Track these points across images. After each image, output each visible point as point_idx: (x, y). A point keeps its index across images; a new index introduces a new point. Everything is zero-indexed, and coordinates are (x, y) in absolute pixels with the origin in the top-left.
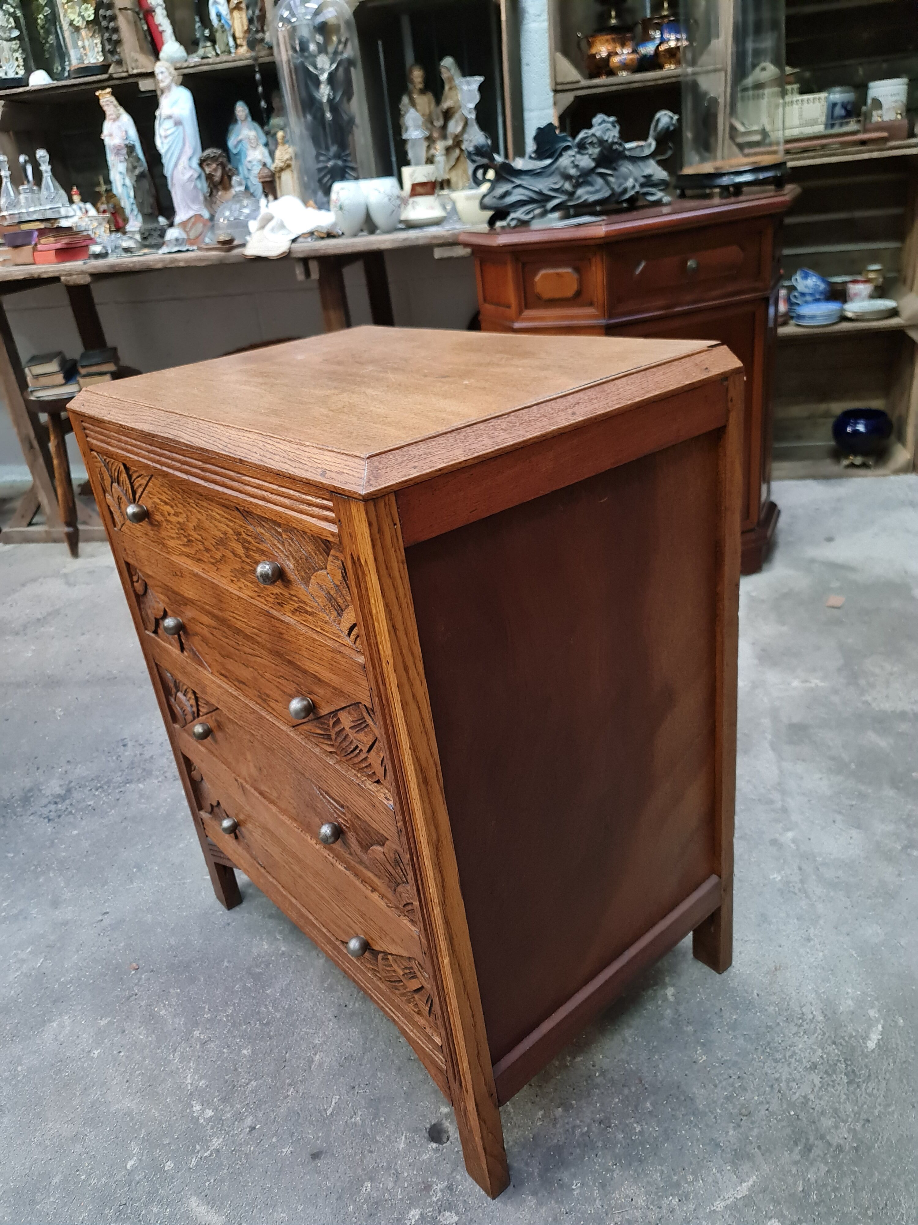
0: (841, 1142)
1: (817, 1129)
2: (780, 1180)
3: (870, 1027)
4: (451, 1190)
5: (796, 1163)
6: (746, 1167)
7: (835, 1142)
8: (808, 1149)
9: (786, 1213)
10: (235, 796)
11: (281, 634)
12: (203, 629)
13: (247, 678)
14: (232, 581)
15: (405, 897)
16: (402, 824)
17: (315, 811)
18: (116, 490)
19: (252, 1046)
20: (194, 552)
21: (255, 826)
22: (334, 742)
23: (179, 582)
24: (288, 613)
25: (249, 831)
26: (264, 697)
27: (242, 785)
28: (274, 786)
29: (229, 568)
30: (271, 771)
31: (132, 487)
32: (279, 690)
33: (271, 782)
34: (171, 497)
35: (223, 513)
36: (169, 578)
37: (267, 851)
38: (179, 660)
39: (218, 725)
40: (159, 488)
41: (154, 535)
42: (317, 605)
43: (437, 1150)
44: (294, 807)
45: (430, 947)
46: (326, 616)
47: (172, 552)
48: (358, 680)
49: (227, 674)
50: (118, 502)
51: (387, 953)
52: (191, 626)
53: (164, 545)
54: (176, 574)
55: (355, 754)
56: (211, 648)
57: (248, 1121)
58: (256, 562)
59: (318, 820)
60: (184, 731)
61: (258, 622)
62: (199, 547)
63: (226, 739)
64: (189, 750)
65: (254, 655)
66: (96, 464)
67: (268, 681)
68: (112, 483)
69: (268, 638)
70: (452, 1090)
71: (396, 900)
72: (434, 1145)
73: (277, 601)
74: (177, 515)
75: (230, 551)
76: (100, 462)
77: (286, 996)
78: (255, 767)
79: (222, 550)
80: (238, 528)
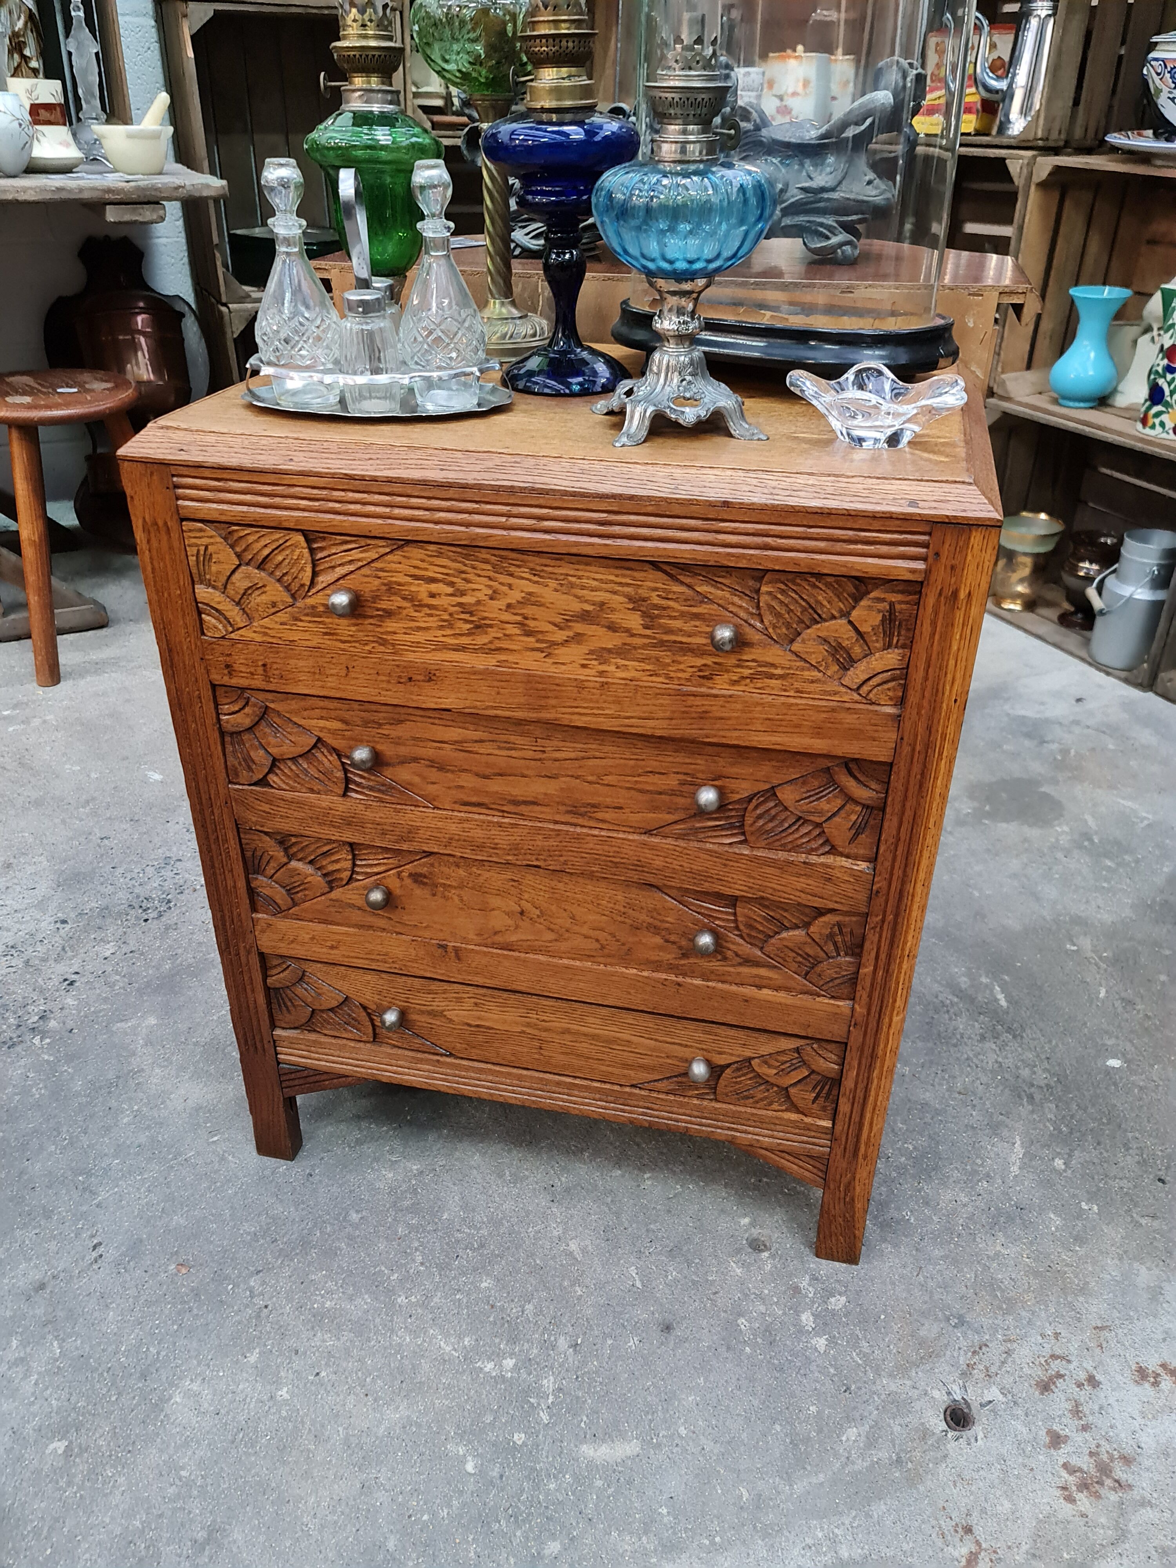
0: (1046, 1081)
1: (1024, 1081)
2: (1035, 1129)
3: (992, 991)
4: (817, 1279)
5: (1033, 1112)
6: (1005, 1133)
7: (1042, 1083)
8: (1031, 1097)
9: (1058, 1150)
10: (425, 970)
11: (706, 712)
12: (440, 748)
13: (546, 794)
14: (584, 666)
15: (831, 973)
16: (884, 884)
17: (655, 930)
18: (248, 576)
19: (488, 1275)
20: (486, 641)
21: (459, 1000)
22: (747, 828)
23: (416, 689)
24: (721, 686)
25: (432, 1014)
26: (583, 809)
27: (457, 950)
28: (552, 926)
29: (584, 649)
30: (554, 908)
31: (314, 566)
32: (633, 792)
33: (545, 923)
34: (455, 569)
35: (612, 578)
36: (382, 689)
37: (478, 1026)
38: (341, 808)
39: (416, 881)
40: (423, 561)
41: (359, 631)
42: (802, 663)
43: (772, 1256)
44: (597, 940)
45: (869, 1014)
46: (816, 673)
47: (407, 650)
48: (876, 735)
49: (486, 800)
50: (244, 594)
51: (749, 1060)
52: (403, 751)
53: (384, 643)
54: (410, 679)
55: (790, 831)
56: (453, 772)
57: (563, 1343)
58: (670, 631)
59: (658, 940)
60: (285, 917)
61: (645, 708)
62: (507, 632)
63: (434, 895)
64: (292, 942)
65: (583, 758)
66: (193, 541)
67: (608, 785)
68: (239, 566)
69: (664, 724)
70: (832, 1170)
71: (805, 985)
72: (766, 1254)
73: (701, 674)
74: (463, 594)
75: (603, 626)
76: (211, 537)
77: (474, 1210)
78: (507, 914)
79: (579, 627)
80: (643, 593)
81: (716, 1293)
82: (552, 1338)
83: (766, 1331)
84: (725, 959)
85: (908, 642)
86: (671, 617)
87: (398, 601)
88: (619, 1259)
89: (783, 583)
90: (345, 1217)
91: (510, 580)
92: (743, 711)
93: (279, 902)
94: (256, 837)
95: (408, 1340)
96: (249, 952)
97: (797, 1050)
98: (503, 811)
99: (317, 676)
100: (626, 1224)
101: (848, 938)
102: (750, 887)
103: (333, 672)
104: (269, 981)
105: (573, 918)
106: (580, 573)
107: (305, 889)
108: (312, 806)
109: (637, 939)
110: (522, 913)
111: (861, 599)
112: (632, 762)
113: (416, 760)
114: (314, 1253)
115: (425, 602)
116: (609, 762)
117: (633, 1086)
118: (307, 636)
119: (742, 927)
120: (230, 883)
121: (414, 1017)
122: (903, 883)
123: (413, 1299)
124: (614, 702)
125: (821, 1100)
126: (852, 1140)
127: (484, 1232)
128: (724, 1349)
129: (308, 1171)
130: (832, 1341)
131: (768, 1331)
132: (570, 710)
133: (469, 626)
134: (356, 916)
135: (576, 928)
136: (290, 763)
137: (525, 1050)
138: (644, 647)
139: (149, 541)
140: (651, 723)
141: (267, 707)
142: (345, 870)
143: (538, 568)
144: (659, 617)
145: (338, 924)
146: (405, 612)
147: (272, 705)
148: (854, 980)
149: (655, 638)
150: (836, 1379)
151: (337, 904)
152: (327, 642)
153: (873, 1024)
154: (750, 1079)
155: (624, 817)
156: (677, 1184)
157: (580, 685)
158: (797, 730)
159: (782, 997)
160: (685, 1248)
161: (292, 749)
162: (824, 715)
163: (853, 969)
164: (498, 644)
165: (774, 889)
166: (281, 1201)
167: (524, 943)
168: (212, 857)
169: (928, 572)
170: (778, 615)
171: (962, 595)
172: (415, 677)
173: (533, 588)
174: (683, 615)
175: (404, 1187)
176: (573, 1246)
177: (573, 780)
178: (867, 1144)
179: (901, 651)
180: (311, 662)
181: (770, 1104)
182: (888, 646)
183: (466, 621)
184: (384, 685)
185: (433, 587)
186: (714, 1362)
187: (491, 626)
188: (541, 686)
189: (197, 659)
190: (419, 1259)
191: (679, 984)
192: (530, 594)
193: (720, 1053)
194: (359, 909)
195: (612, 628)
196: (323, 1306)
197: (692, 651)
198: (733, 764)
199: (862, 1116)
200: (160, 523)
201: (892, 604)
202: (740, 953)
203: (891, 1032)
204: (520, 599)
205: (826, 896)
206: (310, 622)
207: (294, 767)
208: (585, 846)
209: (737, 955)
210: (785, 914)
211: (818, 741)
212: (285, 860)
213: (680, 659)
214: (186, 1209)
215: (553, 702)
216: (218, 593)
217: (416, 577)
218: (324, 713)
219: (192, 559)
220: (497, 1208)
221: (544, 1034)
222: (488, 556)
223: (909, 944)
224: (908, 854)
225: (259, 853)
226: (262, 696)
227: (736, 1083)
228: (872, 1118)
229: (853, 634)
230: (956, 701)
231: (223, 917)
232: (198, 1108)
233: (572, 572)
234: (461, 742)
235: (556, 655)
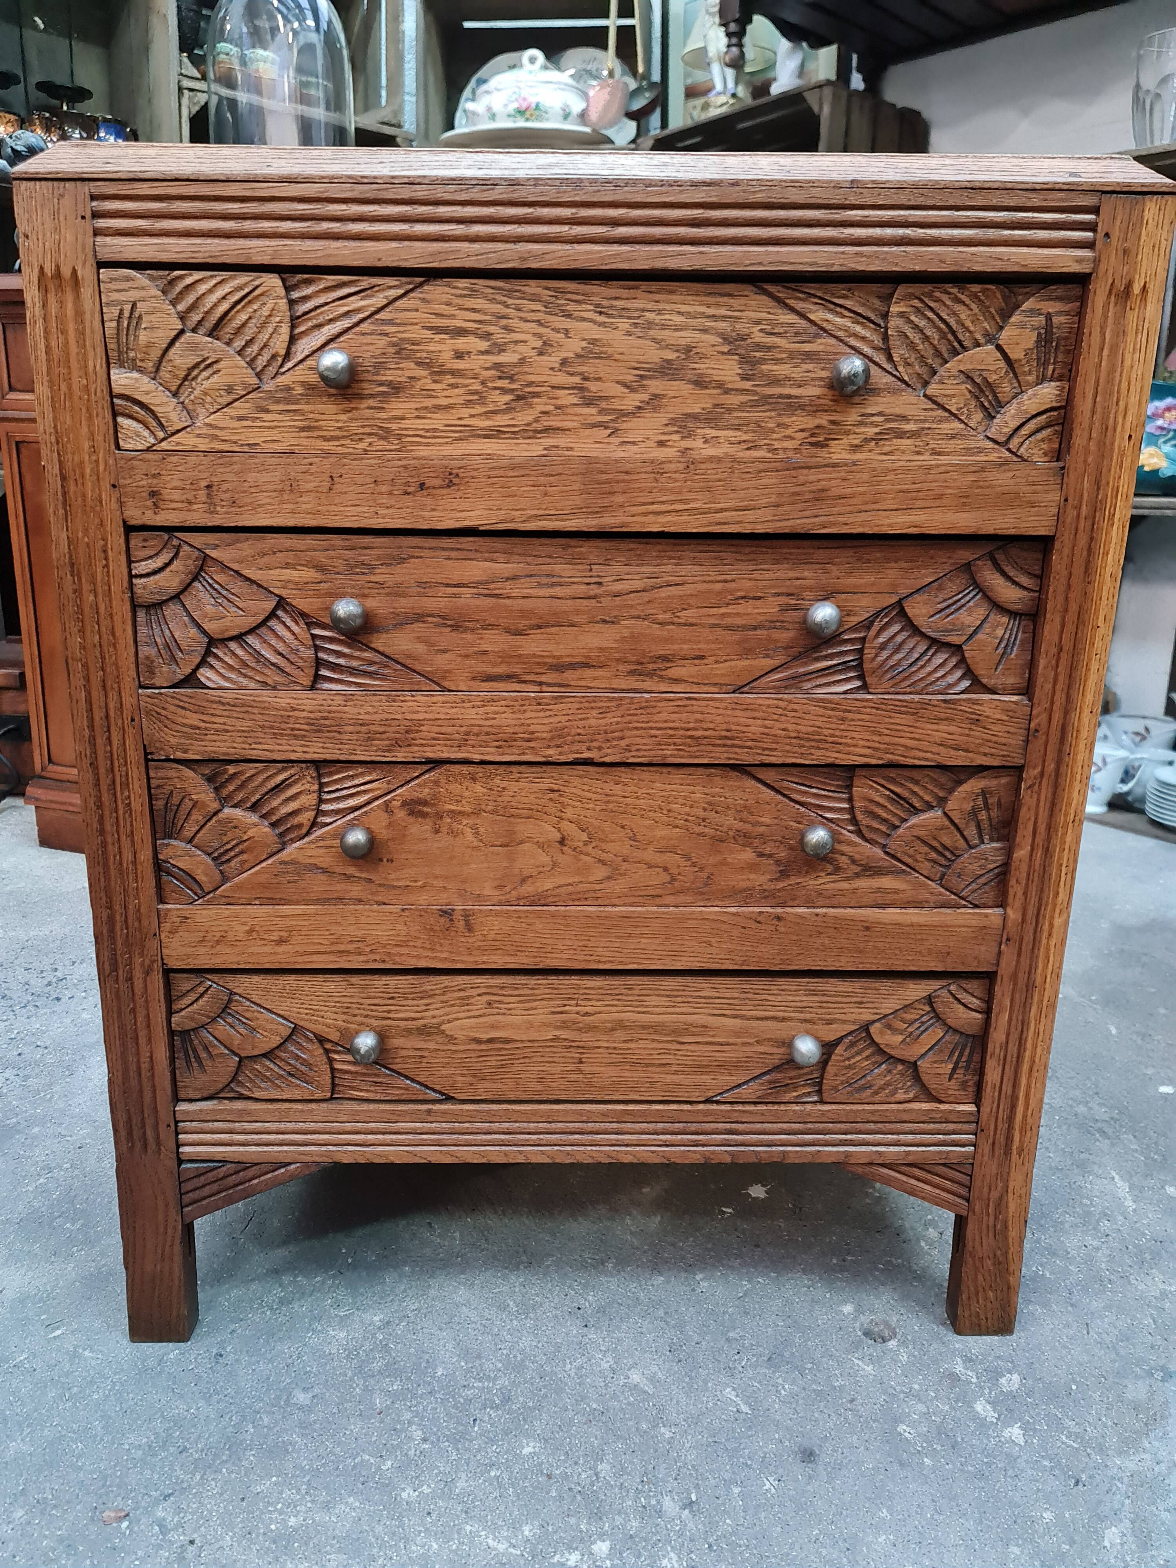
0: (1108, 1115)
2: (1126, 1161)
4: (972, 1360)
5: (1113, 1145)
6: (1097, 1170)
7: (1106, 1117)
8: (1102, 1132)
9: (1163, 1178)
10: (418, 957)
11: (823, 490)
12: (455, 596)
13: (602, 649)
14: (661, 444)
15: (975, 868)
16: (1044, 717)
17: (744, 838)
18: (194, 347)
19: (528, 1436)
20: (530, 418)
21: (465, 1001)
22: (866, 666)
23: (429, 501)
24: (839, 452)
25: (425, 1032)
26: (651, 666)
27: (467, 915)
28: (604, 856)
29: (662, 418)
30: (607, 826)
31: (293, 327)
32: (719, 631)
33: (594, 852)
34: (493, 314)
35: (703, 309)
36: (381, 505)
37: (490, 1041)
38: (308, 705)
39: (411, 813)
40: (448, 304)
41: (352, 419)
42: (941, 413)
43: (904, 1343)
44: (666, 869)
45: (1024, 920)
46: (957, 425)
47: (419, 444)
48: (1035, 497)
49: (517, 669)
50: (185, 379)
51: (866, 1028)
52: (404, 604)
53: (385, 434)
54: (422, 486)
55: (921, 663)
56: (473, 630)
57: (669, 1505)
58: (776, 381)
59: (748, 855)
60: (209, 903)
61: (742, 494)
62: (559, 402)
63: (437, 831)
64: (218, 942)
65: (654, 588)
66: (115, 296)
67: (685, 624)
68: (182, 332)
69: (767, 514)
70: (977, 1183)
71: (941, 894)
72: (893, 1344)
73: (814, 440)
74: (501, 349)
75: (690, 382)
76: (143, 288)
77: (479, 1357)
78: (541, 845)
79: (656, 386)
80: (742, 327)
81: (852, 1401)
82: (653, 1502)
83: (939, 1434)
84: (837, 869)
85: (1066, 371)
86: (778, 361)
87: (410, 369)
88: (705, 1382)
89: (917, 298)
90: (287, 1401)
91: (568, 324)
92: (870, 483)
93: (201, 878)
94: (172, 773)
95: (435, 1546)
96: (147, 972)
97: (929, 1000)
98: (541, 684)
99: (286, 497)
100: (696, 1338)
101: (994, 813)
102: (874, 749)
103: (310, 486)
104: (175, 1019)
105: (633, 838)
106: (661, 306)
107: (242, 852)
108: (265, 708)
109: (719, 858)
110: (562, 842)
111: (1010, 317)
112: (719, 586)
113: (420, 617)
114: (251, 1456)
115: (449, 366)
116: (688, 589)
117: (708, 1101)
118: (275, 435)
119: (860, 816)
120: (128, 856)
121: (397, 1042)
122: (1066, 712)
123: (426, 1489)
124: (701, 490)
125: (960, 1074)
126: (1002, 1126)
127: (504, 1381)
128: (896, 1466)
129: (215, 1351)
130: (1027, 1429)
131: (941, 1432)
132: (643, 509)
133: (508, 398)
134: (319, 884)
135: (639, 854)
136: (233, 645)
137: (559, 1068)
138: (742, 407)
139: (44, 306)
140: (751, 515)
141: (206, 555)
142: (307, 809)
143: (605, 303)
144: (762, 361)
145: (289, 902)
146: (419, 385)
147: (214, 554)
148: (1003, 873)
149: (755, 393)
150: (1057, 1472)
151: (291, 868)
152: (305, 442)
153: (1029, 937)
154: (867, 1058)
155: (704, 669)
156: (741, 1280)
157: (658, 469)
158: (938, 503)
159: (914, 916)
160: (787, 1354)
161: (238, 621)
162: (972, 477)
163: (1000, 859)
164: (546, 422)
165: (906, 747)
166: (181, 1396)
167: (563, 890)
168: (102, 817)
169: (1097, 261)
170: (912, 346)
171: (1137, 289)
172: (429, 483)
173: (596, 333)
174: (792, 355)
175: (367, 1346)
176: (635, 1377)
177: (639, 622)
178: (1023, 1131)
179: (1058, 383)
180: (278, 475)
181: (894, 1092)
182: (1041, 380)
183: (504, 391)
184: (384, 500)
185: (461, 343)
186: (890, 1486)
187: (537, 395)
188: (605, 477)
189: (106, 485)
190: (418, 1435)
191: (778, 918)
192: (594, 342)
193: (829, 1022)
194: (325, 871)
195: (700, 383)
196: (286, 1527)
197: (802, 407)
198: (849, 573)
199: (1015, 1085)
200: (66, 272)
201: (1049, 317)
202: (857, 857)
203: (1052, 943)
204: (579, 350)
205: (972, 747)
206: (281, 412)
207: (240, 652)
208: (655, 718)
209: (854, 862)
210: (916, 789)
211: (966, 515)
212: (216, 805)
213: (786, 420)
214: (27, 1431)
215: (619, 499)
216: (146, 379)
217: (438, 330)
218: (290, 558)
219: (111, 325)
220: (511, 1349)
221: (585, 1037)
222: (539, 290)
223: (1075, 802)
224: (1073, 667)
225: (175, 800)
226: (198, 539)
227: (849, 1067)
228: (1029, 1087)
229: (1002, 364)
230: (1130, 436)
231: (111, 919)
232: (22, 1300)
233: (650, 306)
234: (487, 582)
235: (626, 430)
